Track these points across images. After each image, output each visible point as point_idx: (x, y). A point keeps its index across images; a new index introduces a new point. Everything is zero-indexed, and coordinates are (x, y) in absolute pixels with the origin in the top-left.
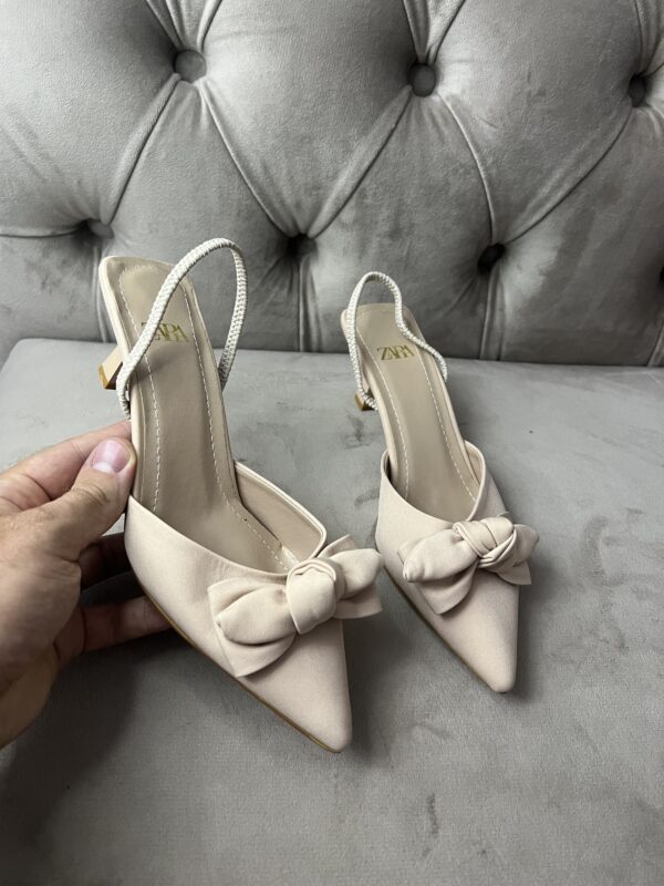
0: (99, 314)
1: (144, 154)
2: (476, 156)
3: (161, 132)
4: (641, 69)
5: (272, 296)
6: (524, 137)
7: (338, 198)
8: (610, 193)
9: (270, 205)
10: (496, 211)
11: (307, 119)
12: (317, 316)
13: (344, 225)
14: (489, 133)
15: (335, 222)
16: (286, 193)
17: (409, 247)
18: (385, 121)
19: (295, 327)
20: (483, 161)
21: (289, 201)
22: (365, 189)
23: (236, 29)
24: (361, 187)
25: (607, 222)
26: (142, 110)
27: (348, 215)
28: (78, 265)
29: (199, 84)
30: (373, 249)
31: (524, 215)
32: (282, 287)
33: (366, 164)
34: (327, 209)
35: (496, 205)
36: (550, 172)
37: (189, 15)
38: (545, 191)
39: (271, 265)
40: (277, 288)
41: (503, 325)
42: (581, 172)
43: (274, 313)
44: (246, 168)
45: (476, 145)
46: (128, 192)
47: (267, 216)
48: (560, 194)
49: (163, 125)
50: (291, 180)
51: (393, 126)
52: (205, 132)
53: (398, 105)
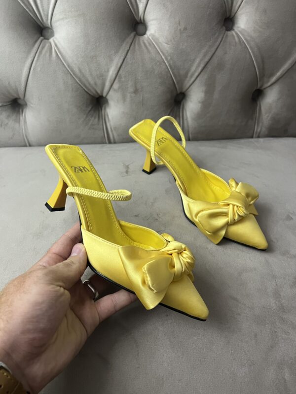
0: (25, 136)
1: (32, 69)
2: (163, 57)
3: (37, 60)
4: (228, 16)
5: (91, 121)
6: (181, 47)
7: (110, 79)
8: (220, 66)
9: (85, 85)
10: (175, 78)
11: (93, 49)
12: (111, 128)
13: (115, 90)
14: (167, 47)
15: (112, 89)
16: (90, 79)
17: (143, 96)
18: (125, 46)
19: (103, 134)
20: (167, 59)
21: (92, 82)
22: (120, 75)
23: (62, 17)
24: (119, 74)
25: (222, 79)
26: (29, 52)
27: (116, 86)
28: (14, 117)
29: (51, 40)
30: (128, 99)
31: (188, 79)
32: (95, 118)
33: (119, 65)
34: (108, 84)
35: (175, 75)
36: (194, 60)
37: (44, 14)
38: (193, 68)
39: (89, 109)
40: (93, 118)
41: (188, 126)
42: (207, 59)
43: (93, 129)
44: (72, 71)
46: (28, 85)
47: (84, 89)
48: (200, 69)
49: (38, 57)
50: (91, 74)
51: (128, 48)
52: (55, 59)
53: (129, 40)
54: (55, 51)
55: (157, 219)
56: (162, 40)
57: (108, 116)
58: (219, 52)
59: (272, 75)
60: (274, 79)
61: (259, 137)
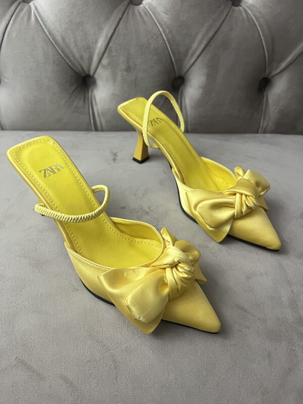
1: (6, 34)
2: (161, 30)
3: (13, 23)
5: (75, 104)
6: (181, 19)
7: (99, 53)
8: (225, 45)
9: (68, 58)
10: (174, 57)
11: (79, 14)
12: (98, 113)
13: (104, 67)
14: (165, 18)
15: (100, 66)
16: (75, 51)
17: (136, 75)
18: (116, 15)
19: (88, 119)
20: (164, 32)
21: (77, 56)
22: (111, 48)
24: (109, 46)
25: (226, 60)
27: (105, 61)
29: (31, 4)
30: (119, 78)
31: (188, 58)
32: (80, 99)
33: (110, 35)
34: (95, 59)
35: (173, 53)
36: (197, 34)
38: (195, 45)
39: (73, 89)
40: (77, 100)
42: (210, 34)
43: (78, 112)
44: (54, 39)
45: (159, 23)
47: (67, 63)
48: (202, 46)
49: (14, 21)
50: (76, 45)
51: (121, 17)
52: (33, 23)
53: (122, 7)
54: (35, 15)
55: (148, 213)
56: (160, 9)
57: (95, 98)
58: (224, 28)
59: (282, 59)
60: (284, 65)
61: (264, 132)
